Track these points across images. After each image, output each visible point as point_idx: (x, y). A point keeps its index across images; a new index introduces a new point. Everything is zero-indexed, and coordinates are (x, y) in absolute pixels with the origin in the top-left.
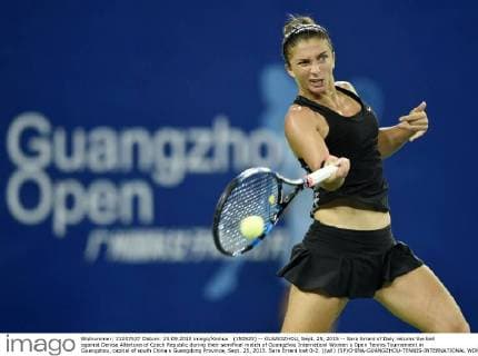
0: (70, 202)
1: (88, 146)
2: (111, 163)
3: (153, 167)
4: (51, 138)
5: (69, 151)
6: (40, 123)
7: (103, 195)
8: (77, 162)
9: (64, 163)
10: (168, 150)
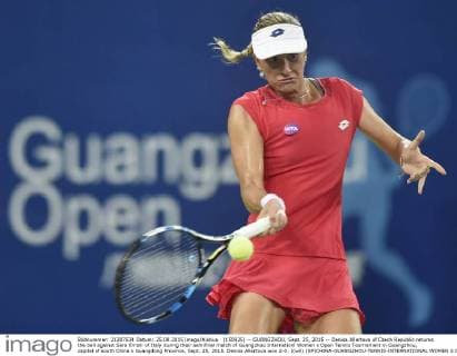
0: (84, 220)
1: (105, 155)
2: (131, 175)
3: (181, 179)
4: (60, 145)
5: (83, 161)
6: (49, 128)
7: (122, 212)
8: (91, 174)
9: (77, 175)
10: (198, 159)
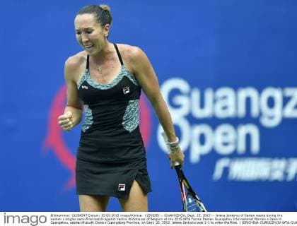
0: (202, 139)
1: (215, 101)
3: (261, 114)
4: (189, 95)
5: (202, 105)
7: (225, 134)
9: (199, 113)
